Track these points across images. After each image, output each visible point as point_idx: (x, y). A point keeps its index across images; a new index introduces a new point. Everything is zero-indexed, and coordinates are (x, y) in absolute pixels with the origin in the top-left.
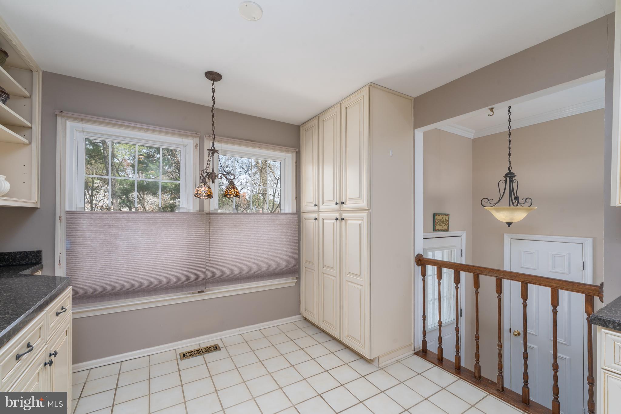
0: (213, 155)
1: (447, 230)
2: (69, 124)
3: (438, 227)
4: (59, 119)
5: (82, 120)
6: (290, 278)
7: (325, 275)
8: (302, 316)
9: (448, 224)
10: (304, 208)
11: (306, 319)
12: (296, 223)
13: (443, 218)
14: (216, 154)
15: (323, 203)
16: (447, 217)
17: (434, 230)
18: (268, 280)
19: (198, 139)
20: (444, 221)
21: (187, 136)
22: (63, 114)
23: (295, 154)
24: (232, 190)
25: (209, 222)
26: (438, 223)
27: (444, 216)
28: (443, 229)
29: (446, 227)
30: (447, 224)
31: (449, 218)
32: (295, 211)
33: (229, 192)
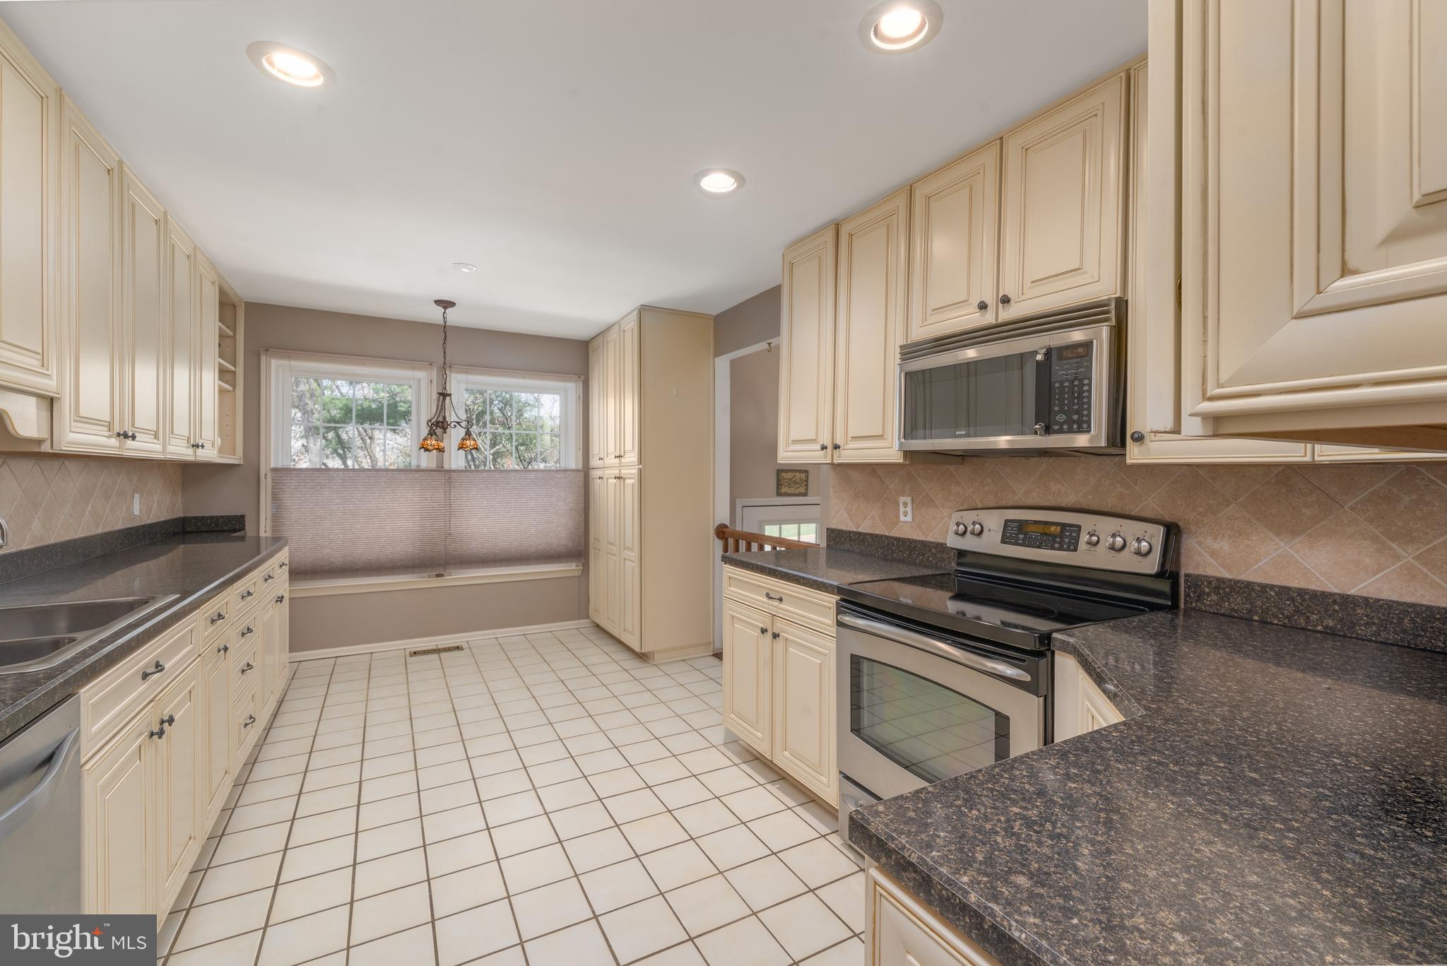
0: (444, 399)
1: (805, 495)
2: (274, 362)
3: (784, 490)
4: (263, 359)
5: (289, 358)
6: (574, 564)
7: (609, 556)
8: (593, 621)
9: (807, 485)
10: (594, 462)
11: (598, 626)
12: (581, 484)
13: (795, 476)
14: (448, 398)
15: (607, 456)
16: (803, 475)
17: (779, 494)
18: (537, 564)
19: (435, 372)
20: (798, 480)
21: (420, 369)
22: (268, 352)
23: (581, 384)
24: (468, 442)
25: (449, 481)
26: (786, 484)
27: (798, 475)
28: (797, 492)
29: (802, 490)
30: (804, 485)
31: (807, 477)
32: (580, 467)
33: (463, 445)
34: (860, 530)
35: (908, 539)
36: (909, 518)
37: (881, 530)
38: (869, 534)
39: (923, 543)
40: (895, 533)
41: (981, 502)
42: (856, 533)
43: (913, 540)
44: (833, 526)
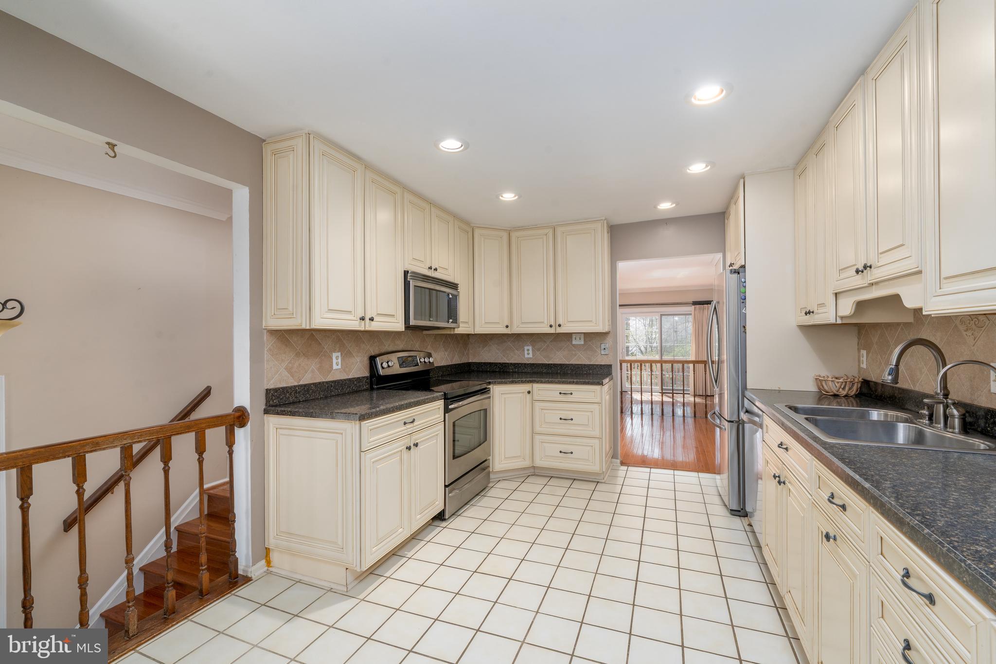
34: (301, 383)
35: (341, 380)
36: (339, 367)
37: (319, 378)
38: (313, 384)
39: (350, 380)
40: (330, 378)
41: (373, 351)
42: (299, 385)
43: (344, 380)
44: (272, 386)
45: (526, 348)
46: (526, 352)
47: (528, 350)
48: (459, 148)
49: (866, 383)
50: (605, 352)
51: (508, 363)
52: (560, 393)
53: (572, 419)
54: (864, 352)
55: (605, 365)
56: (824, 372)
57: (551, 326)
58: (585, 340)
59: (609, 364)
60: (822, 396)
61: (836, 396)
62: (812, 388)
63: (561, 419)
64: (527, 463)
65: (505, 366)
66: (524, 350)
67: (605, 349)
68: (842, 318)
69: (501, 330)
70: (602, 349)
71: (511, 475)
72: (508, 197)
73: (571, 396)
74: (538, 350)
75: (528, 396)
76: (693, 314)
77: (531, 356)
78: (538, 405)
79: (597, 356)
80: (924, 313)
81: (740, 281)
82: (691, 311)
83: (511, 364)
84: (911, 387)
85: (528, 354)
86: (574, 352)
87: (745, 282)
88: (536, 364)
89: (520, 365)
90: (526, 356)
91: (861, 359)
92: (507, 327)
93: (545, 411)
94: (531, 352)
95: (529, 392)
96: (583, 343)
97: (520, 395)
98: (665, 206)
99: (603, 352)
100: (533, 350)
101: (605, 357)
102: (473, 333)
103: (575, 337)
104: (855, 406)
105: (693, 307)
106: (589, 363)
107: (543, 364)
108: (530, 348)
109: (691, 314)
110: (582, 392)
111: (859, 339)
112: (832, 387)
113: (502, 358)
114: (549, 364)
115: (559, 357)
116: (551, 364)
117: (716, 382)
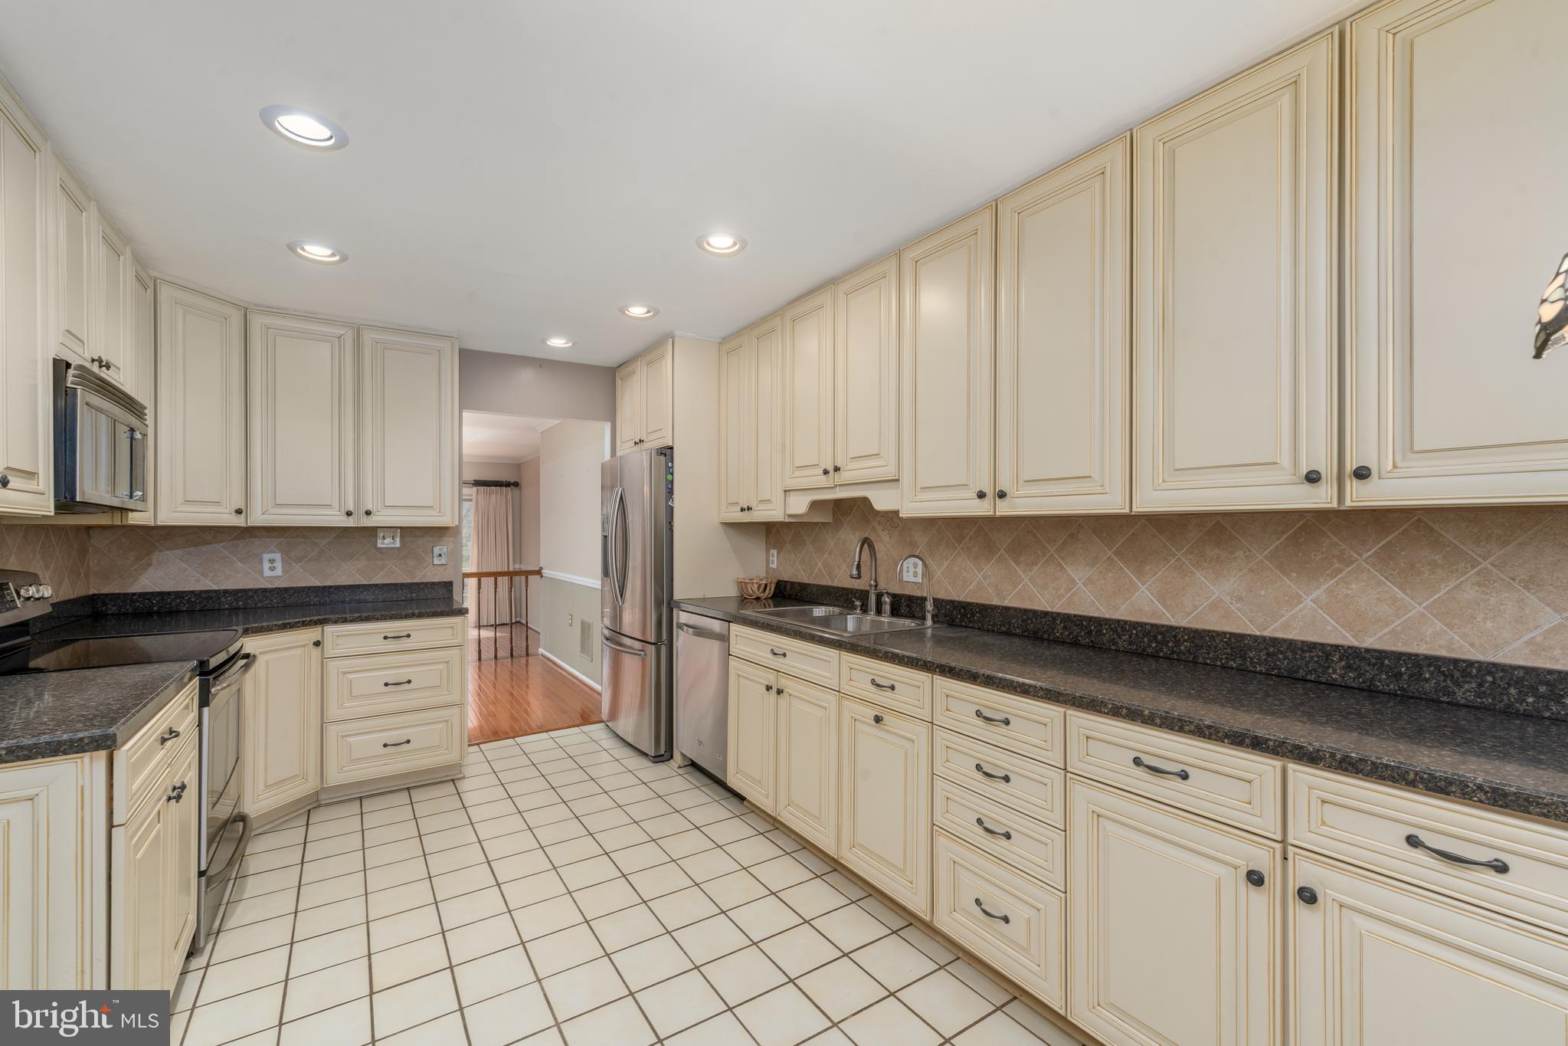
45: (266, 557)
46: (266, 565)
47: (272, 561)
48: (321, 141)
49: (779, 583)
50: (440, 560)
51: (216, 591)
52: (385, 638)
53: (409, 682)
54: (774, 552)
55: (439, 583)
56: (741, 575)
57: (349, 514)
58: (402, 541)
59: (449, 580)
60: (743, 600)
61: (758, 599)
62: (732, 592)
63: (386, 685)
64: (311, 785)
65: (210, 598)
66: (261, 562)
67: (440, 555)
68: (790, 516)
69: (226, 518)
70: (435, 555)
71: (280, 818)
72: (317, 251)
73: (408, 640)
74: (299, 560)
75: (316, 652)
76: (474, 500)
77: (279, 572)
78: (333, 666)
79: (426, 567)
80: (901, 516)
81: (667, 465)
82: (471, 495)
83: (226, 591)
84: (830, 583)
85: (272, 569)
86: (379, 563)
87: (672, 467)
88: (292, 588)
89: (250, 593)
90: (267, 573)
91: (771, 558)
92: (239, 512)
93: (351, 676)
94: (279, 565)
95: (317, 644)
96: (398, 545)
97: (299, 651)
98: (558, 342)
99: (436, 561)
100: (283, 561)
101: (441, 569)
102: (152, 524)
103: (382, 535)
104: (772, 605)
105: (475, 488)
106: (410, 581)
107: (310, 588)
108: (277, 556)
109: (471, 500)
110: (425, 631)
111: (767, 538)
112: (754, 590)
113: (198, 581)
114: (324, 587)
115: (345, 573)
116: (331, 587)
117: (621, 595)
